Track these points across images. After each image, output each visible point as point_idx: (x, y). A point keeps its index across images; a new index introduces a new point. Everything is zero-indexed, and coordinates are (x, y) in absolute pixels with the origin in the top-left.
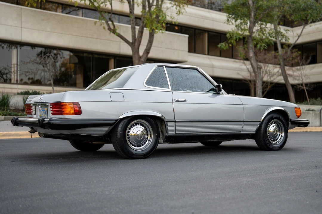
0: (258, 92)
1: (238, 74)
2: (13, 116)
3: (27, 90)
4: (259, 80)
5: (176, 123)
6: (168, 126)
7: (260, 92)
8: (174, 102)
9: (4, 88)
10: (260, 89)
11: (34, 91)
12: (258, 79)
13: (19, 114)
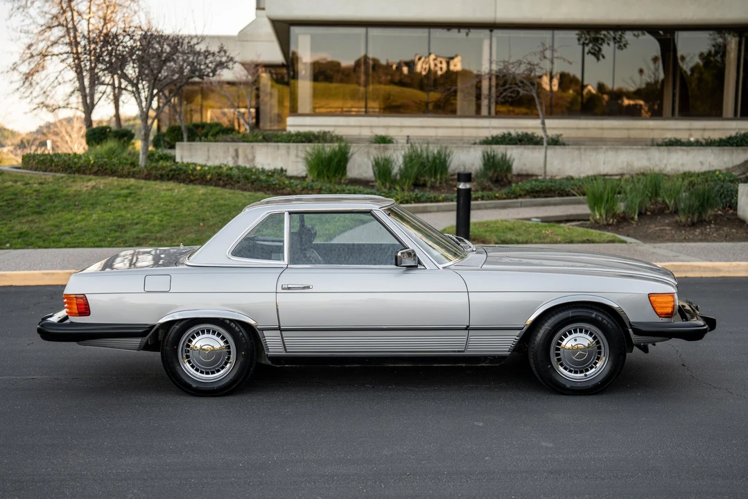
2: (426, 202)
3: (506, 131)
5: (283, 332)
6: (265, 337)
8: (279, 290)
9: (462, 127)
11: (520, 132)
13: (441, 198)
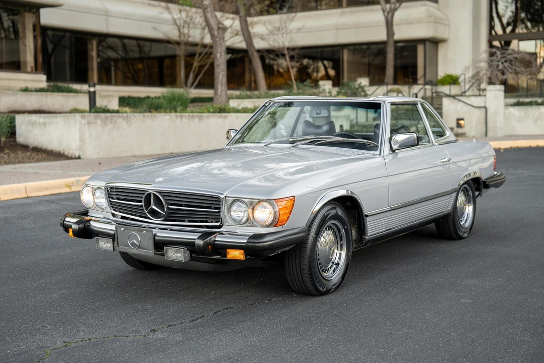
0: (219, 76)
1: (155, 29)
4: (221, 53)
7: (223, 75)
10: (223, 71)
12: (219, 50)
